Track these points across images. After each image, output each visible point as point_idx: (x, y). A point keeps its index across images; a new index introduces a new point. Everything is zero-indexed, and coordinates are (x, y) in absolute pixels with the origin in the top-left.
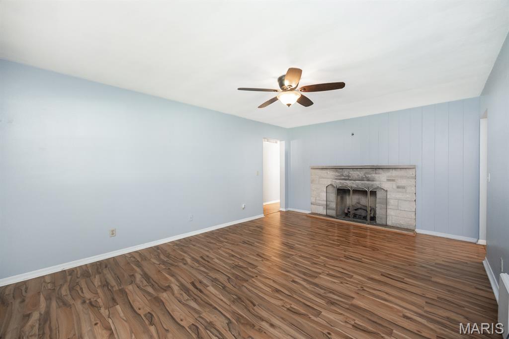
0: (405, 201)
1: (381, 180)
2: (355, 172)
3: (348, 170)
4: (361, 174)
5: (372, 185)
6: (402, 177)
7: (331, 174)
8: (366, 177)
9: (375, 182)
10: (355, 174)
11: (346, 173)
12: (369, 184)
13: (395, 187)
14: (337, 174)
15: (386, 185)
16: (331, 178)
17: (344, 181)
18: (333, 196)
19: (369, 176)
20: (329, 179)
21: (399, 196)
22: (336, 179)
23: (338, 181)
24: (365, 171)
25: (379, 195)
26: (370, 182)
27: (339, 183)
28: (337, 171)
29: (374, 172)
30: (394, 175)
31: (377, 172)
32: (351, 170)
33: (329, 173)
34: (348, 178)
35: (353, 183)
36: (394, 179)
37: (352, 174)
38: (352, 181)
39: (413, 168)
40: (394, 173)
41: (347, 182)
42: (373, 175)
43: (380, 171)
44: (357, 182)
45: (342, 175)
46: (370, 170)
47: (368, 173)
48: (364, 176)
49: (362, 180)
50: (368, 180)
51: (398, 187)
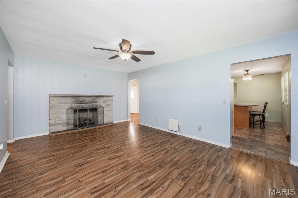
0: (110, 111)
1: (101, 102)
2: (87, 99)
3: (83, 97)
4: (91, 99)
5: (97, 105)
6: (108, 100)
7: (70, 100)
8: (93, 101)
9: (97, 104)
10: (87, 100)
11: (81, 99)
12: (95, 105)
13: (106, 105)
14: (75, 100)
15: (103, 105)
16: (70, 103)
17: (80, 104)
18: (71, 115)
19: (95, 100)
20: (69, 104)
21: (107, 109)
22: (74, 103)
23: (76, 105)
24: (93, 98)
25: (100, 110)
26: (95, 104)
27: (76, 106)
28: (75, 98)
29: (97, 98)
30: (105, 99)
31: (99, 98)
32: (85, 97)
33: (68, 99)
34: (83, 102)
35: (86, 105)
36: (105, 101)
37: (85, 100)
38: (86, 104)
39: (112, 96)
40: (106, 99)
41: (82, 104)
42: (97, 100)
43: (100, 98)
44: (88, 104)
45: (79, 101)
46: (95, 97)
47: (95, 99)
48: (92, 101)
49: (91, 103)
50: (95, 103)
51: (107, 105)
